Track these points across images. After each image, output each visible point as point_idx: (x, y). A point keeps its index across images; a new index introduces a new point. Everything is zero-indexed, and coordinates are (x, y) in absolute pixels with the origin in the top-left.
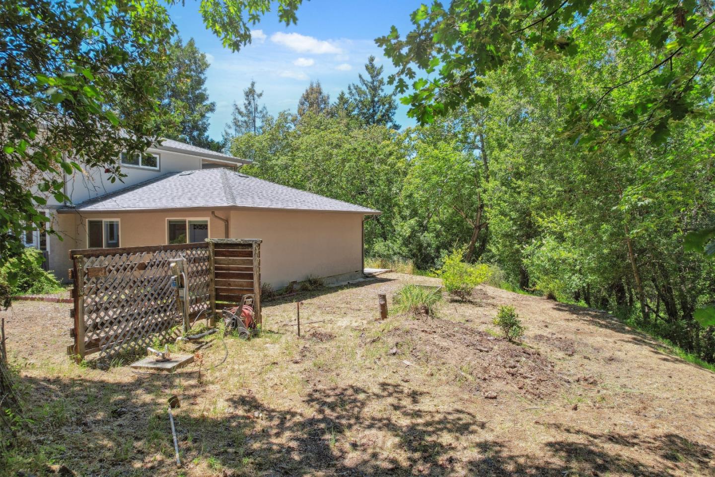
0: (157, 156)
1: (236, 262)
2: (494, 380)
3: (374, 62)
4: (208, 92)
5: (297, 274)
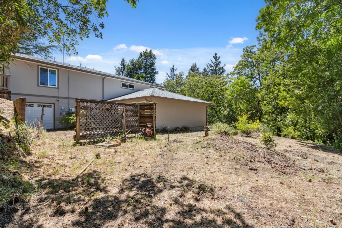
0: (134, 85)
1: (147, 112)
2: (257, 162)
3: (217, 55)
4: (156, 68)
5: (179, 125)
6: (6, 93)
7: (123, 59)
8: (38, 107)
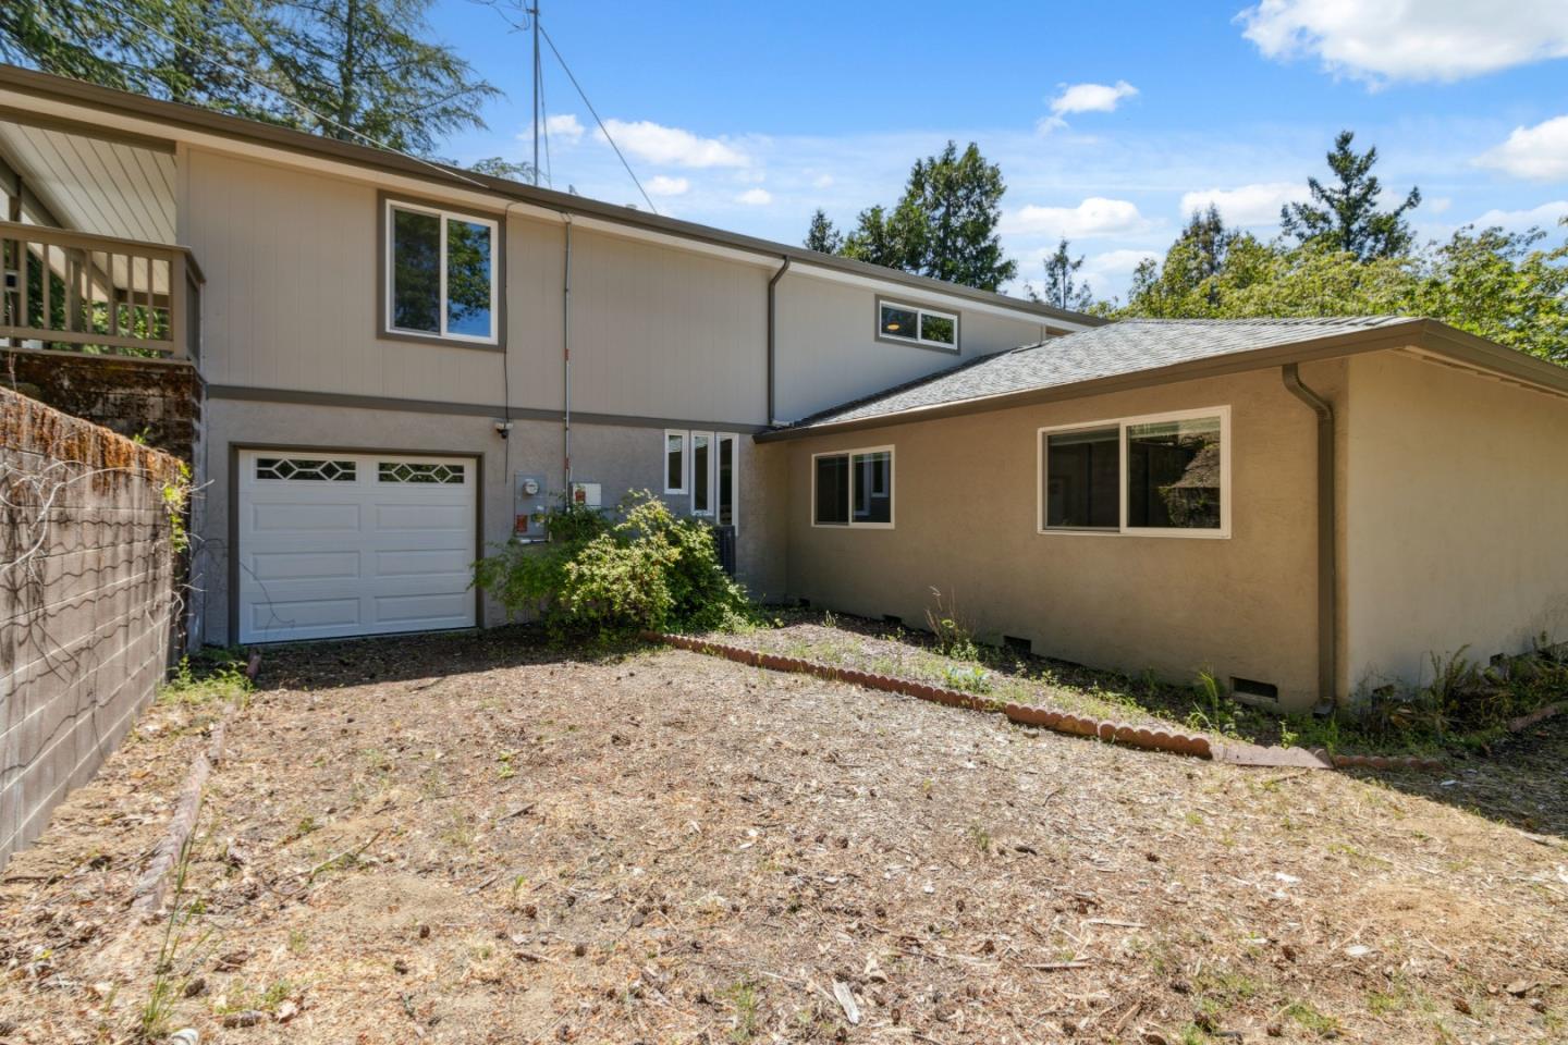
0: (954, 318)
3: (1352, 147)
4: (1000, 244)
6: (156, 384)
7: (821, 217)
8: (383, 478)
